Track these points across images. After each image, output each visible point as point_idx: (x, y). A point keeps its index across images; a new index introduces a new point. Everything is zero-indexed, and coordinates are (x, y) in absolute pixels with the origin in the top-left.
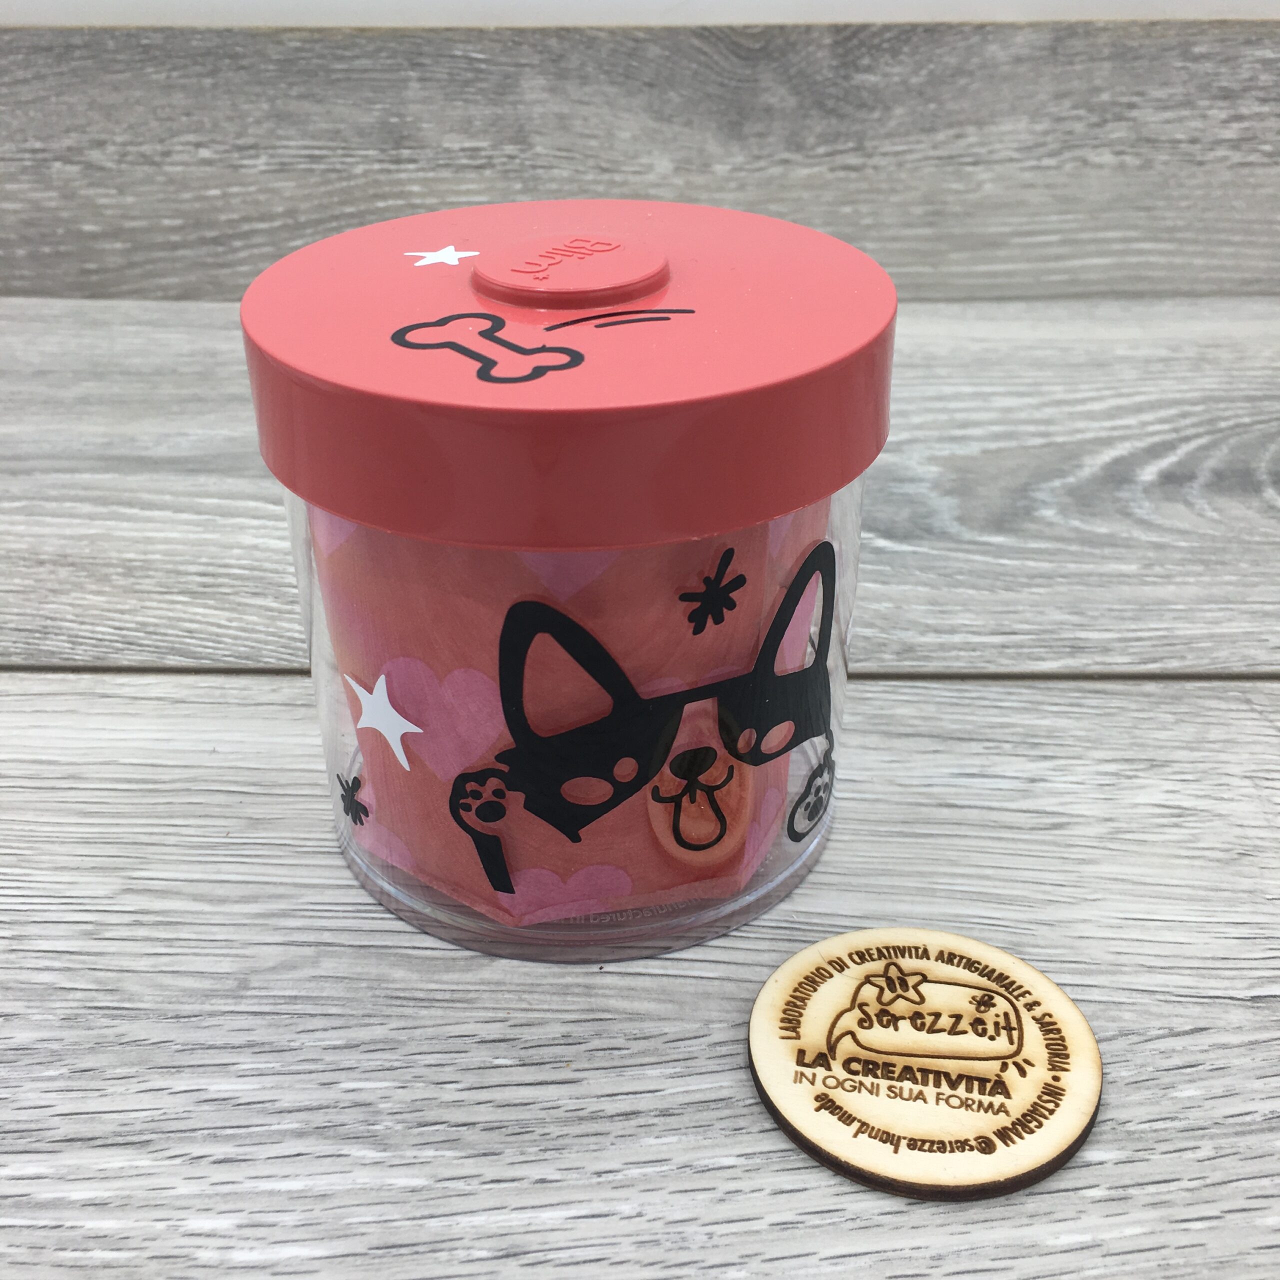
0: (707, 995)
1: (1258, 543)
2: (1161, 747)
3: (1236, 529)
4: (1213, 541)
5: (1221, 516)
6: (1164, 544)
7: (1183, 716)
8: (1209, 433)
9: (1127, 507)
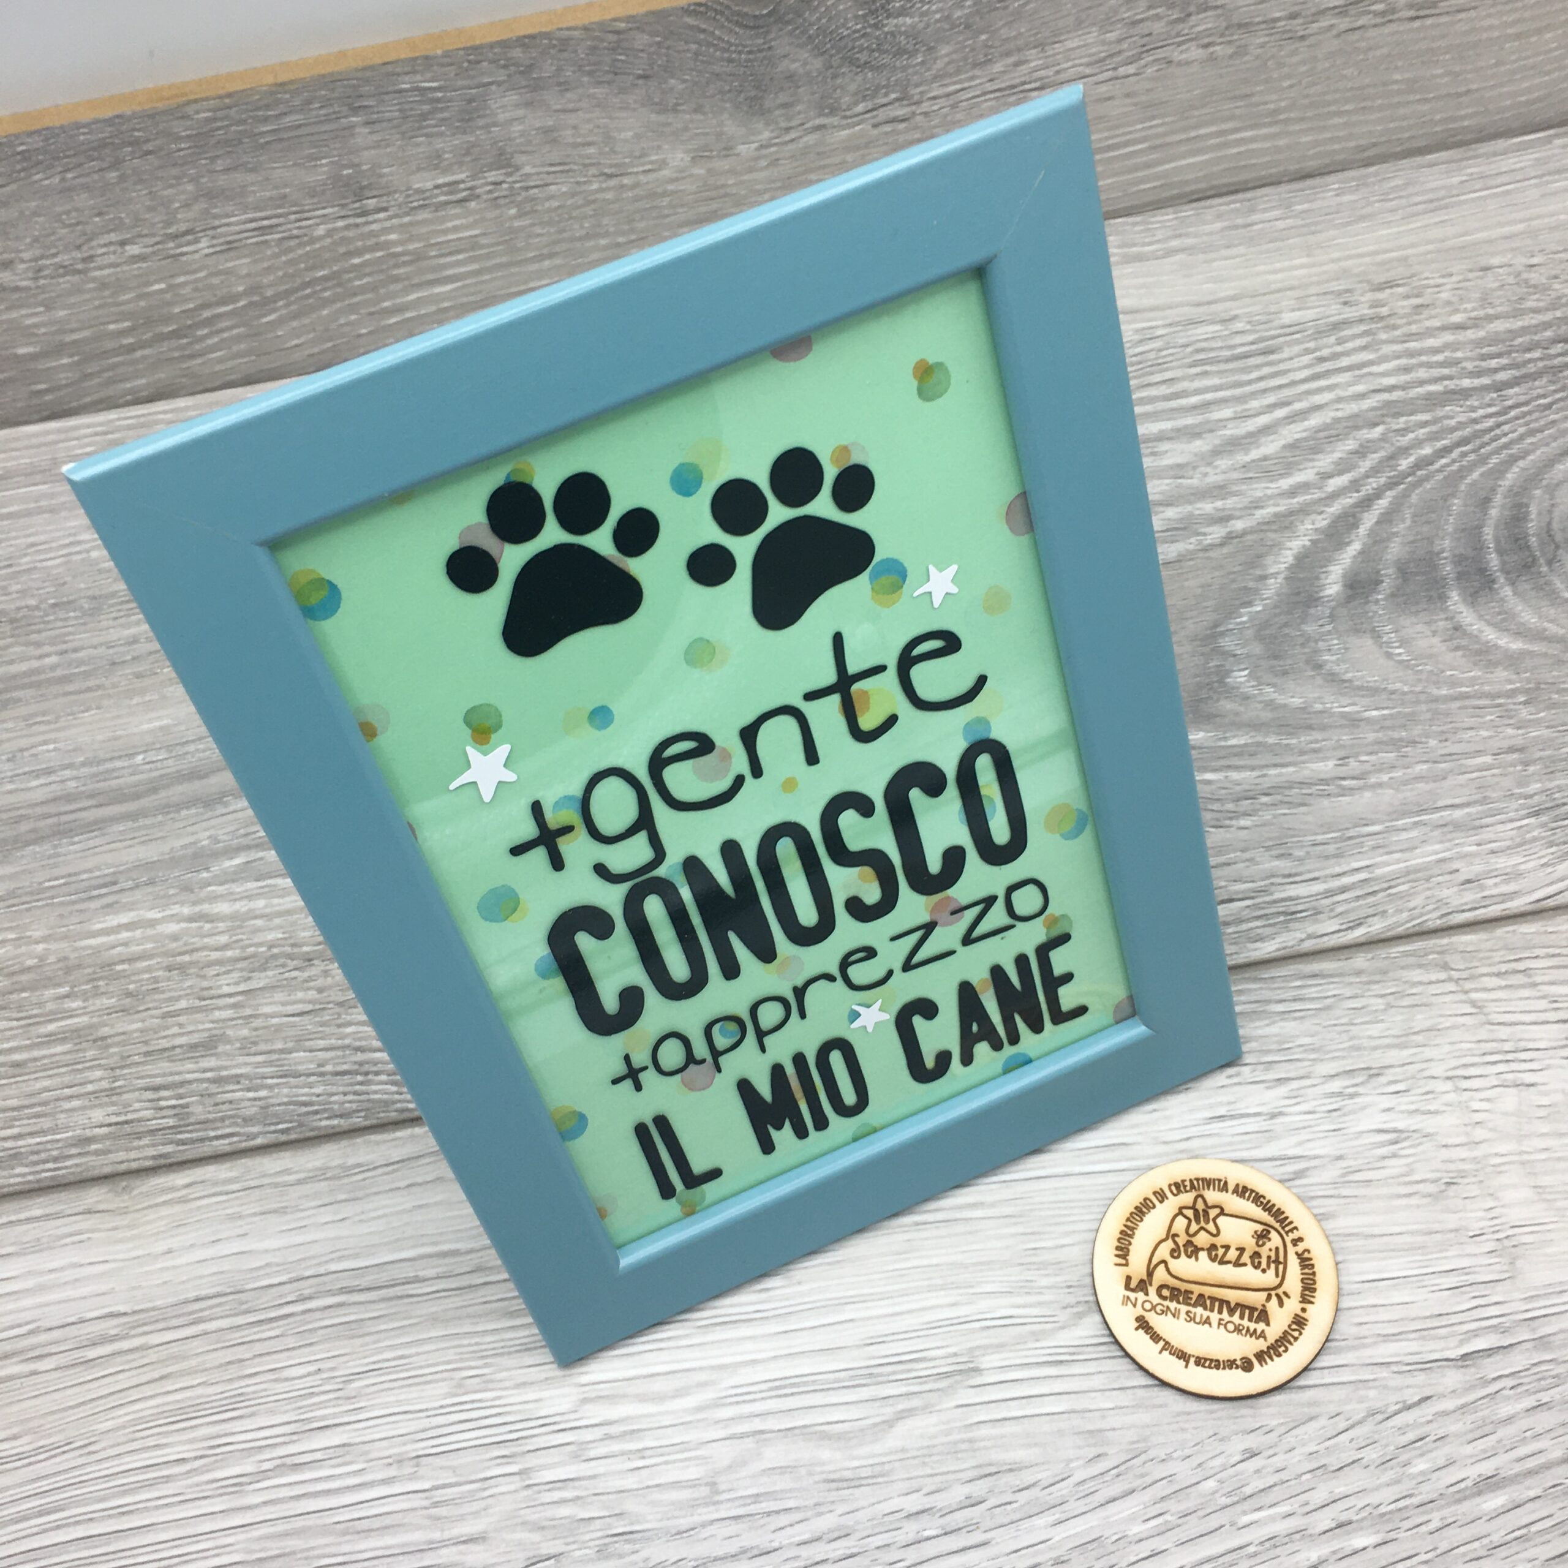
1: (1445, 699)
2: (1375, 1048)
3: (1424, 676)
4: (1403, 704)
5: (1408, 653)
6: (1357, 716)
7: (1390, 998)
8: (1391, 485)
9: (1316, 651)
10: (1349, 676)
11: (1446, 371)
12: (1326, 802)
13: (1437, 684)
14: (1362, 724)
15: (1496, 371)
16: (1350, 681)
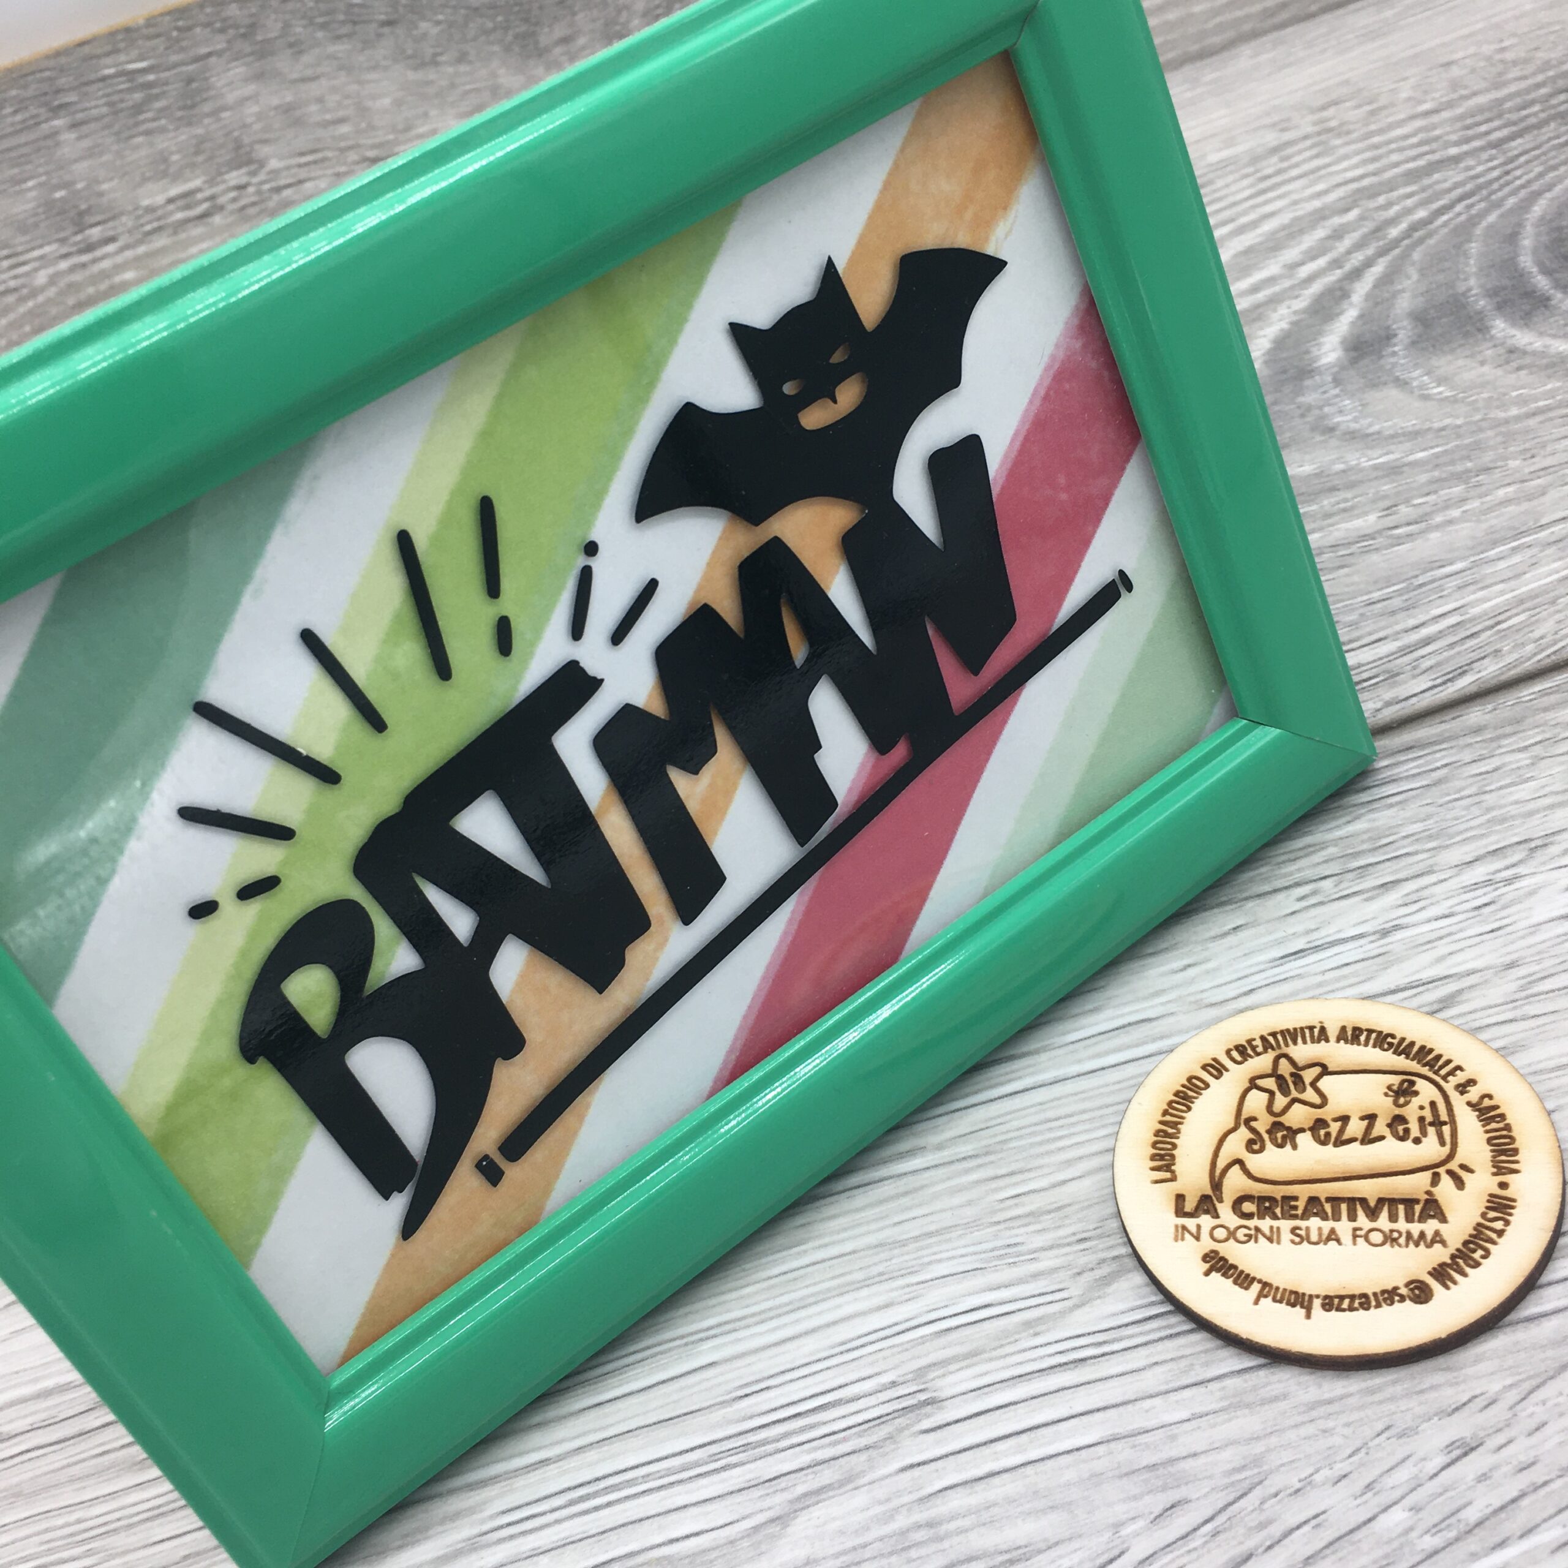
0: (1096, 1478)
1: (1518, 419)
2: (1530, 814)
3: (1481, 404)
4: (1459, 436)
5: (1452, 388)
6: (1398, 463)
7: (1538, 750)
8: (1382, 253)
9: (1323, 417)
10: (1376, 428)
11: (1426, 148)
12: (1375, 557)
13: (1503, 406)
14: (1405, 469)
15: (1487, 133)
16: (1379, 433)
